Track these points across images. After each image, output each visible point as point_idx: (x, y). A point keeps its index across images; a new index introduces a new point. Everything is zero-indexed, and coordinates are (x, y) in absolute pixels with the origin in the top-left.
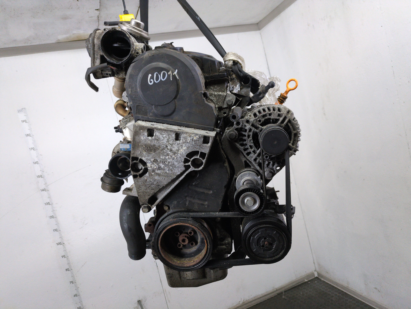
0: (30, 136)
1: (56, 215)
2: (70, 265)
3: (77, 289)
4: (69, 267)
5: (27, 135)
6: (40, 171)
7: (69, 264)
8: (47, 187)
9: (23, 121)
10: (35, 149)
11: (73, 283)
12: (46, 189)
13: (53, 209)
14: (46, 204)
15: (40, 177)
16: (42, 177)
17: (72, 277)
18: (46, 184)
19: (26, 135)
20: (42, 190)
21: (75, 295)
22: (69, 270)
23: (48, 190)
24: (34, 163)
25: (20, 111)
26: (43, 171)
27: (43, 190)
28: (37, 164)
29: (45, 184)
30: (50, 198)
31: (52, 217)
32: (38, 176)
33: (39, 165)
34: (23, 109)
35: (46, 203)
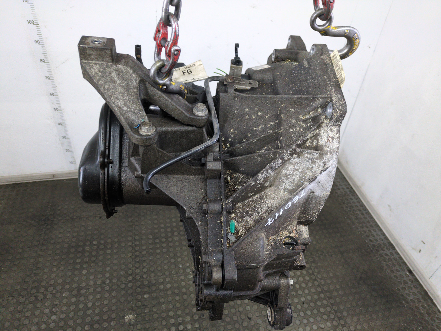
2: (46, 56)
3: (54, 87)
4: (45, 58)
7: (45, 54)
11: (49, 79)
17: (49, 72)
21: (52, 94)
22: (44, 62)
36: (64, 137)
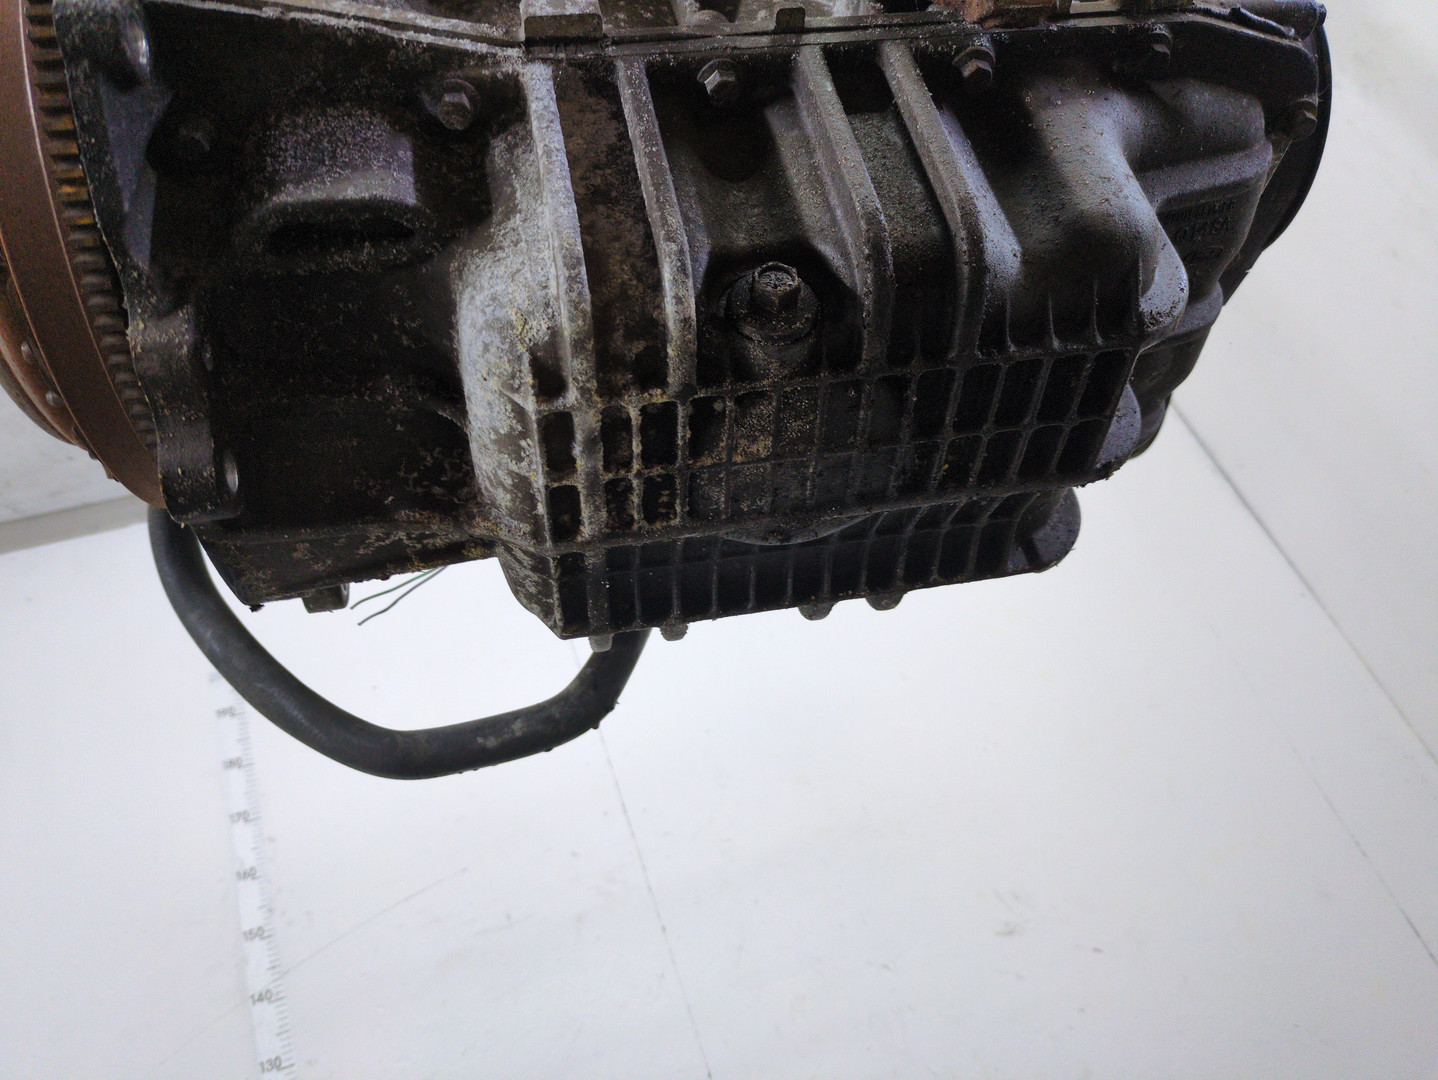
0: (240, 766)
5: (232, 764)
6: (261, 907)
8: (278, 983)
12: (274, 991)
14: (266, 1066)
15: (257, 939)
16: (266, 934)
18: (276, 970)
20: (256, 997)
24: (242, 872)
27: (261, 999)
29: (273, 967)
30: (285, 1036)
32: (251, 932)
35: (264, 1059)
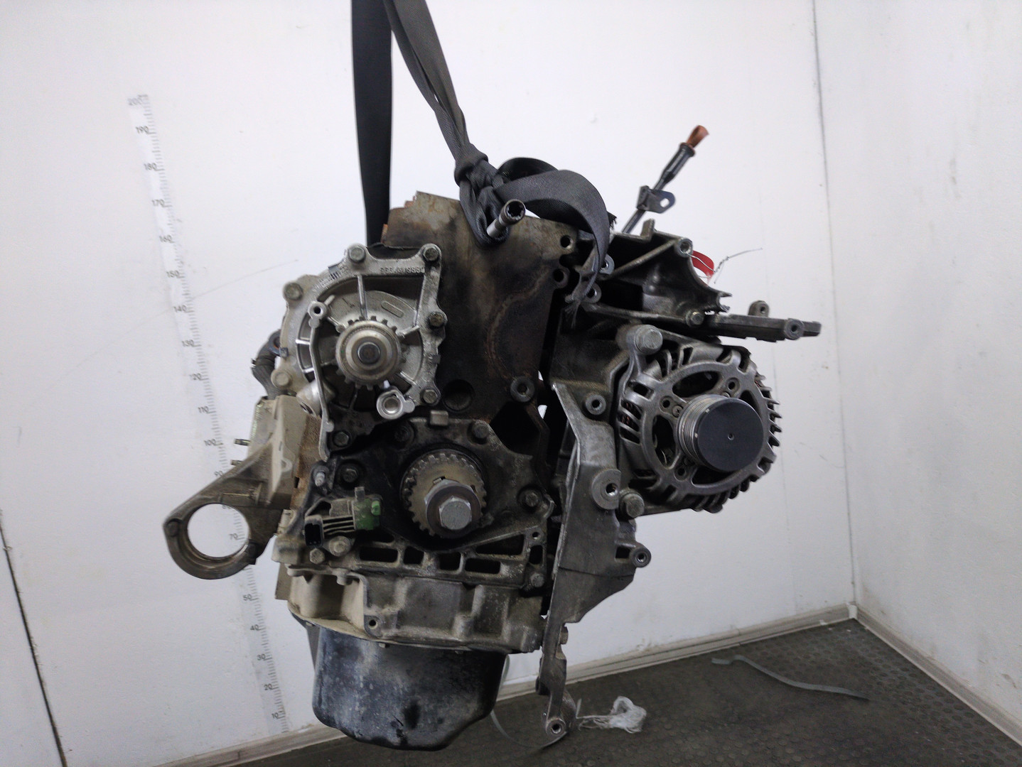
1: (205, 372)
9: (141, 129)
10: (166, 204)
11: (236, 538)
13: (201, 358)
19: (145, 165)
23: (191, 310)
25: (135, 102)
26: (182, 263)
28: (168, 242)
31: (197, 377)
33: (172, 244)
34: (142, 98)
36: (262, 657)
